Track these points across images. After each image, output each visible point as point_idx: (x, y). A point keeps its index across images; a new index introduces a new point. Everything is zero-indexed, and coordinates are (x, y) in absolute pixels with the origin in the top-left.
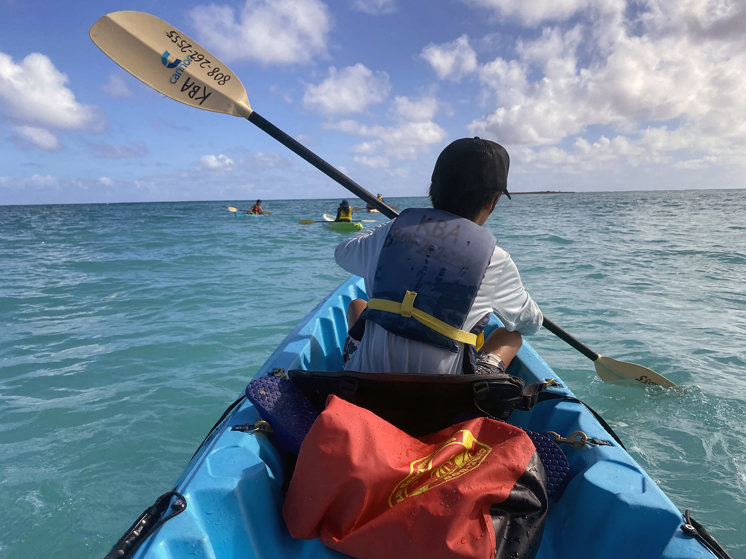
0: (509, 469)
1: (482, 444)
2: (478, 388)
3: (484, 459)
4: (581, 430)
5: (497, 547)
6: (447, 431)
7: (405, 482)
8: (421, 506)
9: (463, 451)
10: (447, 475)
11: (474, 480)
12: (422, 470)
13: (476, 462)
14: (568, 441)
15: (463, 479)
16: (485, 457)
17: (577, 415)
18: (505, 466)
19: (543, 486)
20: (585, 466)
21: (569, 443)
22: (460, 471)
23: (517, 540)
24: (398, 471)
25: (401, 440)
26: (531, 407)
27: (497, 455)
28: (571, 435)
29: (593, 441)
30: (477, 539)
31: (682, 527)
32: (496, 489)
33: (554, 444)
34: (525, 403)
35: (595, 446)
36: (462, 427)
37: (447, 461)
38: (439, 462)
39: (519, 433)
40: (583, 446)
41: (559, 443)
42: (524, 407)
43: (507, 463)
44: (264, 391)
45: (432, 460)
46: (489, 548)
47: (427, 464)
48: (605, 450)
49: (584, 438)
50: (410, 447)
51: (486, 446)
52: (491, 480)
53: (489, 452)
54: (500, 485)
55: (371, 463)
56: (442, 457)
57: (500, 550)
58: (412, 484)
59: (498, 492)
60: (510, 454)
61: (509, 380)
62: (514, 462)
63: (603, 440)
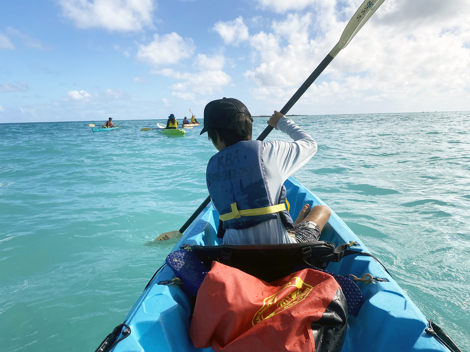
0: (322, 300)
1: (308, 285)
2: (305, 251)
3: (307, 295)
4: (369, 273)
5: (316, 348)
6: (287, 278)
7: (261, 311)
8: (270, 325)
9: (296, 290)
10: (286, 306)
11: (301, 308)
12: (271, 304)
13: (303, 297)
14: (361, 280)
15: (294, 308)
16: (308, 293)
17: (368, 263)
18: (320, 298)
19: (343, 309)
20: (370, 295)
21: (362, 281)
22: (293, 303)
23: (328, 343)
24: (256, 305)
25: (259, 285)
26: (340, 260)
27: (315, 292)
28: (363, 276)
29: (376, 279)
30: (303, 344)
31: (426, 330)
32: (314, 312)
33: (353, 282)
34: (336, 258)
35: (377, 282)
36: (295, 276)
37: (286, 296)
38: (281, 298)
39: (329, 278)
40: (370, 282)
41: (356, 281)
42: (335, 260)
43: (321, 296)
44: (177, 259)
45: (277, 297)
46: (311, 349)
47: (274, 299)
48: (383, 284)
49: (371, 277)
50: (265, 289)
51: (310, 286)
52: (311, 308)
53: (311, 290)
54: (317, 310)
55: (240, 301)
56: (283, 294)
57: (318, 349)
58: (266, 312)
59: (315, 314)
60: (323, 291)
61: (325, 245)
62: (325, 295)
63: (382, 278)
